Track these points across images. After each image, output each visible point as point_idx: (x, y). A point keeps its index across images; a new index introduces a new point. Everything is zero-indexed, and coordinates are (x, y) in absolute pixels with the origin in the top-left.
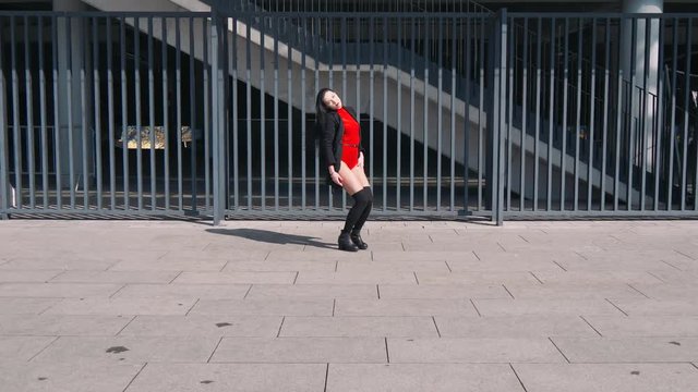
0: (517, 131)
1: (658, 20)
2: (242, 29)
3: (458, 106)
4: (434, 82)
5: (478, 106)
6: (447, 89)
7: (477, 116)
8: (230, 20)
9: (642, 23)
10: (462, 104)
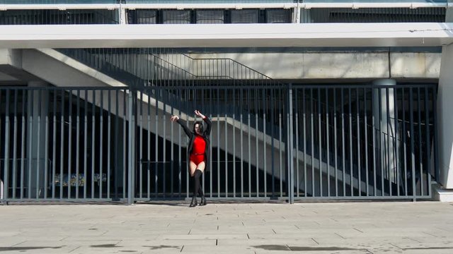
0: (301, 152)
1: (392, 89)
2: (145, 98)
3: (267, 139)
4: (253, 126)
5: (278, 139)
6: (261, 129)
7: (279, 144)
8: (139, 93)
9: (384, 90)
10: (270, 138)
